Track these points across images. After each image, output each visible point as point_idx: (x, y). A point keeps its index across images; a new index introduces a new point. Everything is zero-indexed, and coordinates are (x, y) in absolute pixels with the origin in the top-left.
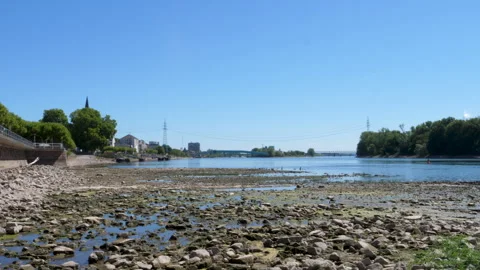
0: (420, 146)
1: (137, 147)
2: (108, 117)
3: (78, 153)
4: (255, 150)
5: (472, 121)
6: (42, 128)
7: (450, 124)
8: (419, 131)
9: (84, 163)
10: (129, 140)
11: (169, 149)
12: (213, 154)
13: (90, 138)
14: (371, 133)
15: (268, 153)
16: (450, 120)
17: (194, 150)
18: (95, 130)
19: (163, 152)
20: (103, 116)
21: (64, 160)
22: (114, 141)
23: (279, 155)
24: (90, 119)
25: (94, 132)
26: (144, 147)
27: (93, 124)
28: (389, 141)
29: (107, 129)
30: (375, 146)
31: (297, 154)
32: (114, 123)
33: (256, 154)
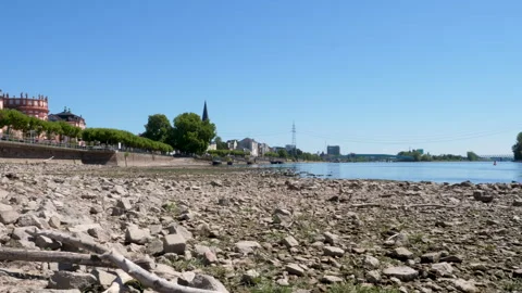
1: (255, 152)
4: (402, 153)
10: (247, 143)
11: (299, 152)
12: (353, 158)
15: (414, 157)
18: (193, 134)
22: (235, 144)
23: (426, 159)
24: (189, 123)
25: (192, 136)
27: (193, 129)
31: (450, 158)
32: (213, 127)
33: (404, 157)
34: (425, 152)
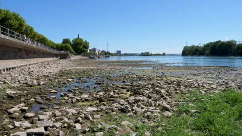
0: (207, 52)
1: (97, 52)
2: (86, 41)
3: (75, 55)
4: (142, 53)
5: (228, 42)
6: (61, 46)
7: (220, 43)
8: (207, 46)
9: (78, 58)
10: (94, 50)
11: (109, 53)
12: (126, 55)
13: (80, 49)
14: (188, 47)
15: (147, 54)
16: (219, 41)
17: (119, 54)
19: (107, 54)
20: (84, 41)
21: (69, 57)
22: (89, 50)
23: (151, 55)
24: (79, 42)
25: (81, 47)
26: (100, 52)
27: (81, 44)
28: (194, 50)
29: (86, 46)
30: (189, 52)
31: (159, 55)
32: (88, 43)
33: (143, 55)
34: (150, 53)
